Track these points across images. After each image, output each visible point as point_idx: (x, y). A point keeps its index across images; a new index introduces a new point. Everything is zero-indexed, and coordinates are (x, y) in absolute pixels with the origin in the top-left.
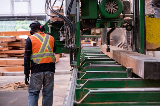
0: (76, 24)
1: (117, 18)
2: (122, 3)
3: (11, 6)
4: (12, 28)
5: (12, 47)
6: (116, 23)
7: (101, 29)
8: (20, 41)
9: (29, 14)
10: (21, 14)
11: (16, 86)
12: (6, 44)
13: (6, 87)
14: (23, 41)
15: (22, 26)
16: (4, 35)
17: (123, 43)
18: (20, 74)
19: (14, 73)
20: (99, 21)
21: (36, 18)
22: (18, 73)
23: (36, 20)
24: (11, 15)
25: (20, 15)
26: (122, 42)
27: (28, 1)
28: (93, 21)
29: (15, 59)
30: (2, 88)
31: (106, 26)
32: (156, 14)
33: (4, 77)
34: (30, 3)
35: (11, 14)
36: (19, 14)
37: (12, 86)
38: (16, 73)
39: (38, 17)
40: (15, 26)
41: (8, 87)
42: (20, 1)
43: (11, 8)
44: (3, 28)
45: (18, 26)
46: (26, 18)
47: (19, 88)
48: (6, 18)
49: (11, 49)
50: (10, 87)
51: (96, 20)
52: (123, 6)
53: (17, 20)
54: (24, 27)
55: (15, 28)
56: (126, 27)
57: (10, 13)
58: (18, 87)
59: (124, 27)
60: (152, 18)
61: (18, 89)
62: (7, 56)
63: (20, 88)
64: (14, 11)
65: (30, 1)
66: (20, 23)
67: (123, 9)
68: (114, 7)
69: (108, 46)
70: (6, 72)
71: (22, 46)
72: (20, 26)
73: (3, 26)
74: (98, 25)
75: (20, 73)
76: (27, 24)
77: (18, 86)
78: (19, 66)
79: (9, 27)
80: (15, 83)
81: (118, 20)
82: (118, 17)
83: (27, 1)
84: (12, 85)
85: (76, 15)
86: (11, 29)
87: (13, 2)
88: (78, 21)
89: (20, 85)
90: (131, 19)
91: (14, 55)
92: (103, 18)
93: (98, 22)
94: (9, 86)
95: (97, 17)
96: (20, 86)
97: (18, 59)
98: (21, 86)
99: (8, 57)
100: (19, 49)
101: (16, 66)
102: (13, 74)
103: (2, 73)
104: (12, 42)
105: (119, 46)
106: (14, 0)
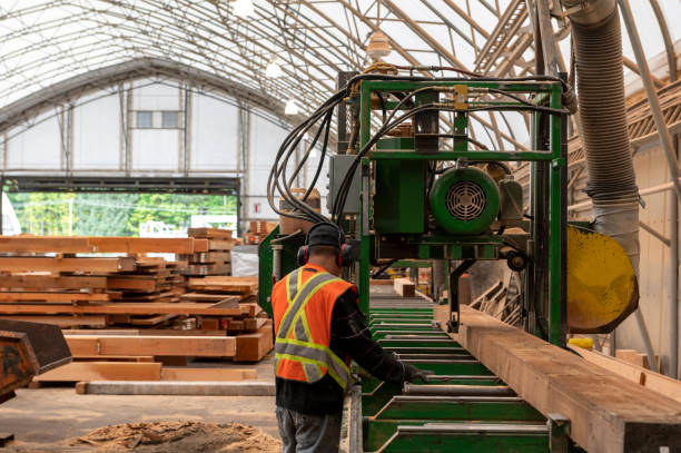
0: (359, 243)
1: (482, 234)
2: (498, 188)
3: (122, 143)
4: (123, 216)
5: (120, 293)
6: (480, 246)
7: (434, 261)
8: (151, 271)
9: (180, 172)
10: (156, 171)
11: (134, 438)
12: (102, 283)
13: (98, 440)
14: (159, 270)
15: (155, 210)
16: (94, 249)
17: (506, 285)
18: (145, 391)
19: (126, 387)
20: (428, 239)
21: (206, 185)
22: (139, 387)
23: (205, 191)
24: (123, 175)
25: (151, 175)
26: (501, 284)
27: (180, 129)
28: (410, 239)
29: (132, 334)
30: (85, 442)
31: (449, 255)
32: (599, 220)
33: (90, 399)
34: (186, 133)
35: (121, 170)
36: (148, 171)
37: (119, 435)
38: (133, 386)
39: (211, 184)
40: (132, 210)
41: (105, 440)
42: (151, 128)
43: (122, 148)
44: (92, 214)
45: (144, 209)
46: (172, 185)
47: (142, 447)
48: (102, 184)
49: (117, 297)
50: (112, 439)
51: (417, 236)
52: (500, 196)
53: (141, 191)
54: (163, 214)
55: (130, 216)
56: (509, 257)
57: (117, 167)
58: (140, 443)
59: (502, 256)
60: (587, 232)
61: (138, 449)
62: (102, 322)
63: (146, 443)
64: (131, 161)
65: (185, 129)
66: (148, 198)
67: (500, 206)
68: (476, 201)
69: (454, 313)
70: (97, 382)
71: (156, 286)
72: (149, 210)
73: (91, 207)
74: (424, 249)
75: (147, 386)
76: (174, 206)
77: (139, 436)
78: (142, 360)
79: (110, 210)
80: (130, 426)
81: (486, 240)
82: (486, 232)
83: (177, 128)
84: (120, 432)
85: (361, 213)
86: (118, 218)
87: (130, 128)
88: (365, 234)
89: (145, 435)
90: (525, 233)
91: (129, 321)
92: (441, 231)
93: (424, 242)
94: (107, 437)
95: (422, 230)
96: (145, 439)
97: (140, 334)
98: (148, 440)
99: (108, 327)
100: (144, 297)
101: (135, 360)
102: (119, 390)
103: (83, 383)
104: (123, 274)
105: (489, 297)
106: (134, 124)
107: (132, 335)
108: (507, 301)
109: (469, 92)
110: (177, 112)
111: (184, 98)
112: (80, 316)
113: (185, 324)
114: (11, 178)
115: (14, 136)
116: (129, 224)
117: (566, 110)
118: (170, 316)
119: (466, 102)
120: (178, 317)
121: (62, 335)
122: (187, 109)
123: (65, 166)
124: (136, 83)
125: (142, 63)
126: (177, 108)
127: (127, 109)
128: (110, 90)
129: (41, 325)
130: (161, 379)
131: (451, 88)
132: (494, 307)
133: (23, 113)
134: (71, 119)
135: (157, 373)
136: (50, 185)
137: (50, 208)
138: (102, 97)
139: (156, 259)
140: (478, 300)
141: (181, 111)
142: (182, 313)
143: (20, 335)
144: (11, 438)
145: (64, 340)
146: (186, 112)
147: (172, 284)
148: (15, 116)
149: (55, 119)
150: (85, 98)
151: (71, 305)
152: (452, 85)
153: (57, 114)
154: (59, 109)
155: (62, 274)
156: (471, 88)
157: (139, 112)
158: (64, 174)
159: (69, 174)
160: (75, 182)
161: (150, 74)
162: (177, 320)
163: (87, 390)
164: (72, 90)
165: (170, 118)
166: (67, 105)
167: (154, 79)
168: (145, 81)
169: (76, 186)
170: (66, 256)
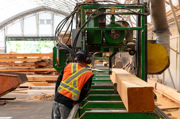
4: (37, 46)
5: (38, 66)
6: (120, 47)
8: (45, 61)
9: (51, 35)
10: (45, 35)
12: (33, 64)
14: (47, 61)
16: (32, 56)
17: (131, 63)
18: (44, 88)
19: (40, 88)
22: (43, 88)
24: (37, 36)
25: (44, 36)
26: (129, 63)
27: (51, 24)
28: (98, 45)
31: (110, 51)
32: (157, 40)
34: (53, 25)
36: (43, 35)
37: (39, 97)
38: (41, 87)
40: (39, 44)
42: (44, 24)
46: (50, 38)
48: (31, 38)
50: (37, 98)
51: (100, 45)
53: (42, 40)
54: (47, 45)
55: (39, 46)
56: (130, 51)
57: (35, 34)
59: (127, 51)
60: (153, 43)
62: (33, 73)
64: (39, 32)
65: (53, 24)
67: (126, 35)
68: (118, 33)
70: (33, 86)
71: (46, 64)
72: (43, 44)
73: (28, 44)
78: (43, 82)
79: (33, 45)
82: (121, 43)
86: (35, 46)
87: (38, 24)
90: (134, 44)
91: (40, 73)
93: (102, 46)
100: (43, 67)
101: (41, 82)
102: (38, 88)
103: (30, 87)
104: (38, 62)
105: (127, 66)
106: (39, 23)
107: (41, 76)
108: (131, 67)
109: (115, 8)
110: (50, 20)
111: (52, 16)
112: (29, 72)
113: (53, 73)
114: (8, 37)
115: (9, 27)
116: (38, 48)
117: (146, 14)
118: (49, 72)
119: (114, 12)
120: (51, 72)
121: (26, 76)
122: (53, 19)
123: (22, 34)
124: (40, 12)
125: (41, 8)
126: (50, 19)
127: (38, 19)
128: (33, 14)
129: (21, 74)
130: (48, 86)
131: (109, 7)
132: (128, 69)
133: (11, 20)
134: (23, 22)
135: (47, 85)
136: (18, 39)
137: (18, 44)
138: (31, 16)
139: (46, 58)
140: (124, 67)
141: (51, 20)
142: (52, 71)
143: (17, 76)
144: (15, 98)
145: (27, 77)
146: (53, 20)
147: (50, 64)
148: (9, 21)
149: (19, 22)
150: (27, 17)
151: (26, 69)
152: (110, 6)
153: (20, 21)
154: (20, 19)
155: (24, 62)
156: (116, 7)
157: (41, 20)
158: (22, 36)
159: (23, 36)
160: (25, 38)
161: (43, 10)
162: (51, 73)
163: (31, 88)
164: (24, 14)
165: (48, 21)
166: (22, 18)
167: (44, 11)
168: (42, 12)
169: (25, 39)
170: (25, 58)
